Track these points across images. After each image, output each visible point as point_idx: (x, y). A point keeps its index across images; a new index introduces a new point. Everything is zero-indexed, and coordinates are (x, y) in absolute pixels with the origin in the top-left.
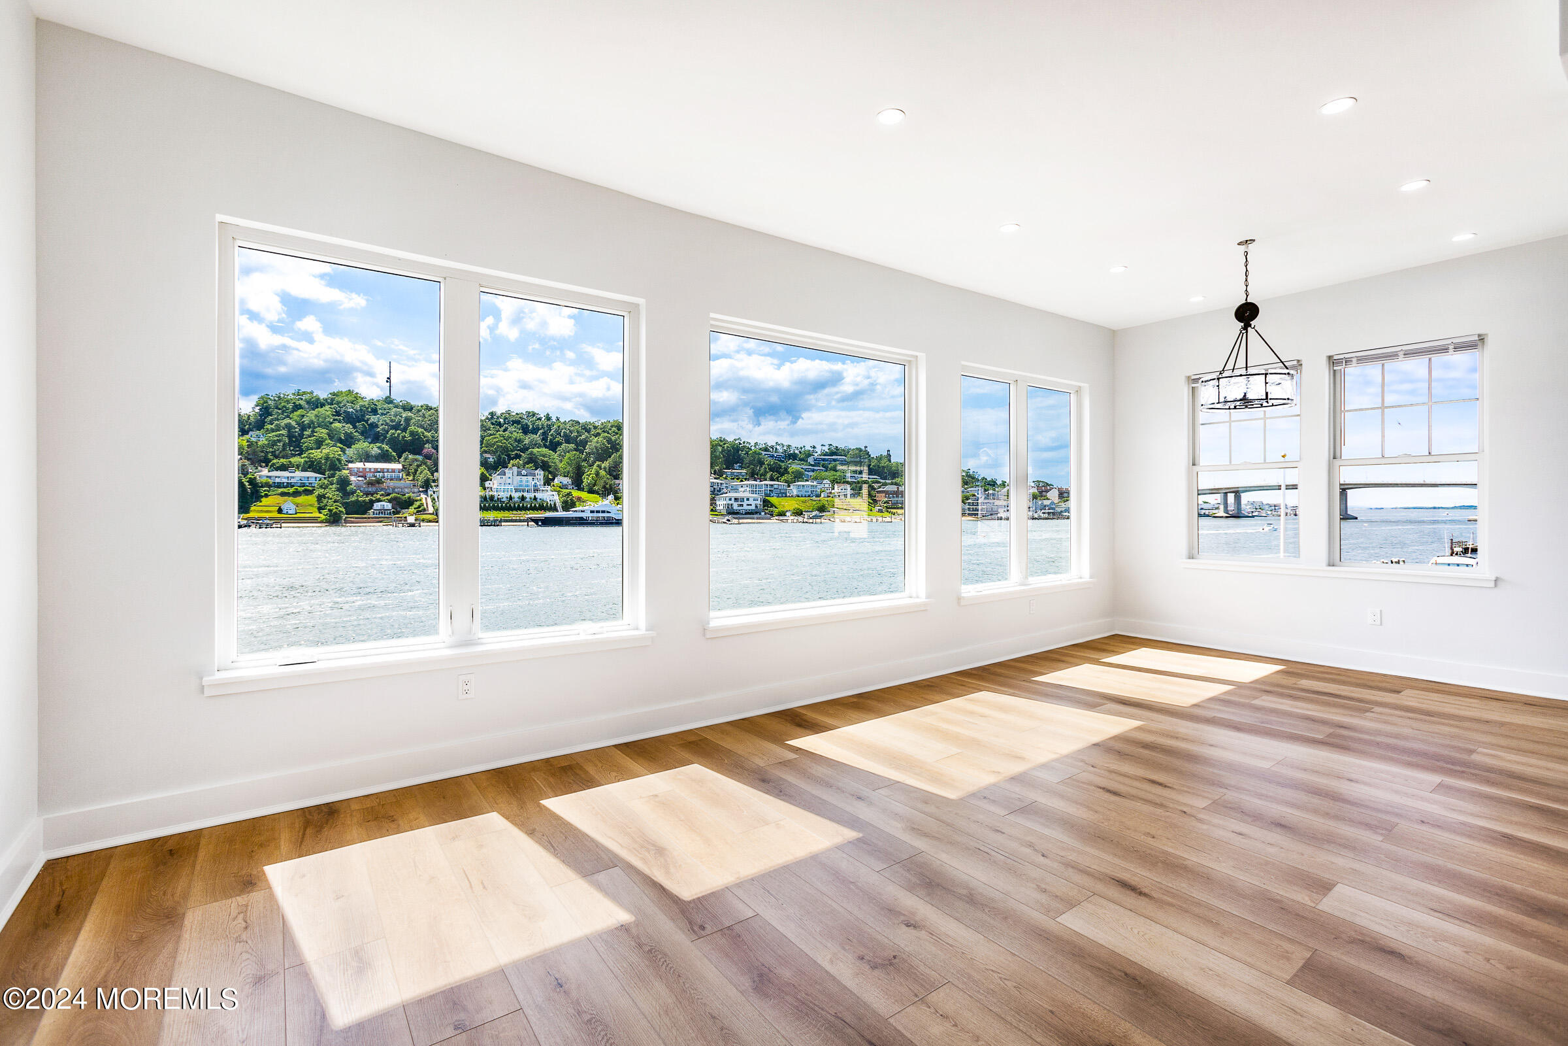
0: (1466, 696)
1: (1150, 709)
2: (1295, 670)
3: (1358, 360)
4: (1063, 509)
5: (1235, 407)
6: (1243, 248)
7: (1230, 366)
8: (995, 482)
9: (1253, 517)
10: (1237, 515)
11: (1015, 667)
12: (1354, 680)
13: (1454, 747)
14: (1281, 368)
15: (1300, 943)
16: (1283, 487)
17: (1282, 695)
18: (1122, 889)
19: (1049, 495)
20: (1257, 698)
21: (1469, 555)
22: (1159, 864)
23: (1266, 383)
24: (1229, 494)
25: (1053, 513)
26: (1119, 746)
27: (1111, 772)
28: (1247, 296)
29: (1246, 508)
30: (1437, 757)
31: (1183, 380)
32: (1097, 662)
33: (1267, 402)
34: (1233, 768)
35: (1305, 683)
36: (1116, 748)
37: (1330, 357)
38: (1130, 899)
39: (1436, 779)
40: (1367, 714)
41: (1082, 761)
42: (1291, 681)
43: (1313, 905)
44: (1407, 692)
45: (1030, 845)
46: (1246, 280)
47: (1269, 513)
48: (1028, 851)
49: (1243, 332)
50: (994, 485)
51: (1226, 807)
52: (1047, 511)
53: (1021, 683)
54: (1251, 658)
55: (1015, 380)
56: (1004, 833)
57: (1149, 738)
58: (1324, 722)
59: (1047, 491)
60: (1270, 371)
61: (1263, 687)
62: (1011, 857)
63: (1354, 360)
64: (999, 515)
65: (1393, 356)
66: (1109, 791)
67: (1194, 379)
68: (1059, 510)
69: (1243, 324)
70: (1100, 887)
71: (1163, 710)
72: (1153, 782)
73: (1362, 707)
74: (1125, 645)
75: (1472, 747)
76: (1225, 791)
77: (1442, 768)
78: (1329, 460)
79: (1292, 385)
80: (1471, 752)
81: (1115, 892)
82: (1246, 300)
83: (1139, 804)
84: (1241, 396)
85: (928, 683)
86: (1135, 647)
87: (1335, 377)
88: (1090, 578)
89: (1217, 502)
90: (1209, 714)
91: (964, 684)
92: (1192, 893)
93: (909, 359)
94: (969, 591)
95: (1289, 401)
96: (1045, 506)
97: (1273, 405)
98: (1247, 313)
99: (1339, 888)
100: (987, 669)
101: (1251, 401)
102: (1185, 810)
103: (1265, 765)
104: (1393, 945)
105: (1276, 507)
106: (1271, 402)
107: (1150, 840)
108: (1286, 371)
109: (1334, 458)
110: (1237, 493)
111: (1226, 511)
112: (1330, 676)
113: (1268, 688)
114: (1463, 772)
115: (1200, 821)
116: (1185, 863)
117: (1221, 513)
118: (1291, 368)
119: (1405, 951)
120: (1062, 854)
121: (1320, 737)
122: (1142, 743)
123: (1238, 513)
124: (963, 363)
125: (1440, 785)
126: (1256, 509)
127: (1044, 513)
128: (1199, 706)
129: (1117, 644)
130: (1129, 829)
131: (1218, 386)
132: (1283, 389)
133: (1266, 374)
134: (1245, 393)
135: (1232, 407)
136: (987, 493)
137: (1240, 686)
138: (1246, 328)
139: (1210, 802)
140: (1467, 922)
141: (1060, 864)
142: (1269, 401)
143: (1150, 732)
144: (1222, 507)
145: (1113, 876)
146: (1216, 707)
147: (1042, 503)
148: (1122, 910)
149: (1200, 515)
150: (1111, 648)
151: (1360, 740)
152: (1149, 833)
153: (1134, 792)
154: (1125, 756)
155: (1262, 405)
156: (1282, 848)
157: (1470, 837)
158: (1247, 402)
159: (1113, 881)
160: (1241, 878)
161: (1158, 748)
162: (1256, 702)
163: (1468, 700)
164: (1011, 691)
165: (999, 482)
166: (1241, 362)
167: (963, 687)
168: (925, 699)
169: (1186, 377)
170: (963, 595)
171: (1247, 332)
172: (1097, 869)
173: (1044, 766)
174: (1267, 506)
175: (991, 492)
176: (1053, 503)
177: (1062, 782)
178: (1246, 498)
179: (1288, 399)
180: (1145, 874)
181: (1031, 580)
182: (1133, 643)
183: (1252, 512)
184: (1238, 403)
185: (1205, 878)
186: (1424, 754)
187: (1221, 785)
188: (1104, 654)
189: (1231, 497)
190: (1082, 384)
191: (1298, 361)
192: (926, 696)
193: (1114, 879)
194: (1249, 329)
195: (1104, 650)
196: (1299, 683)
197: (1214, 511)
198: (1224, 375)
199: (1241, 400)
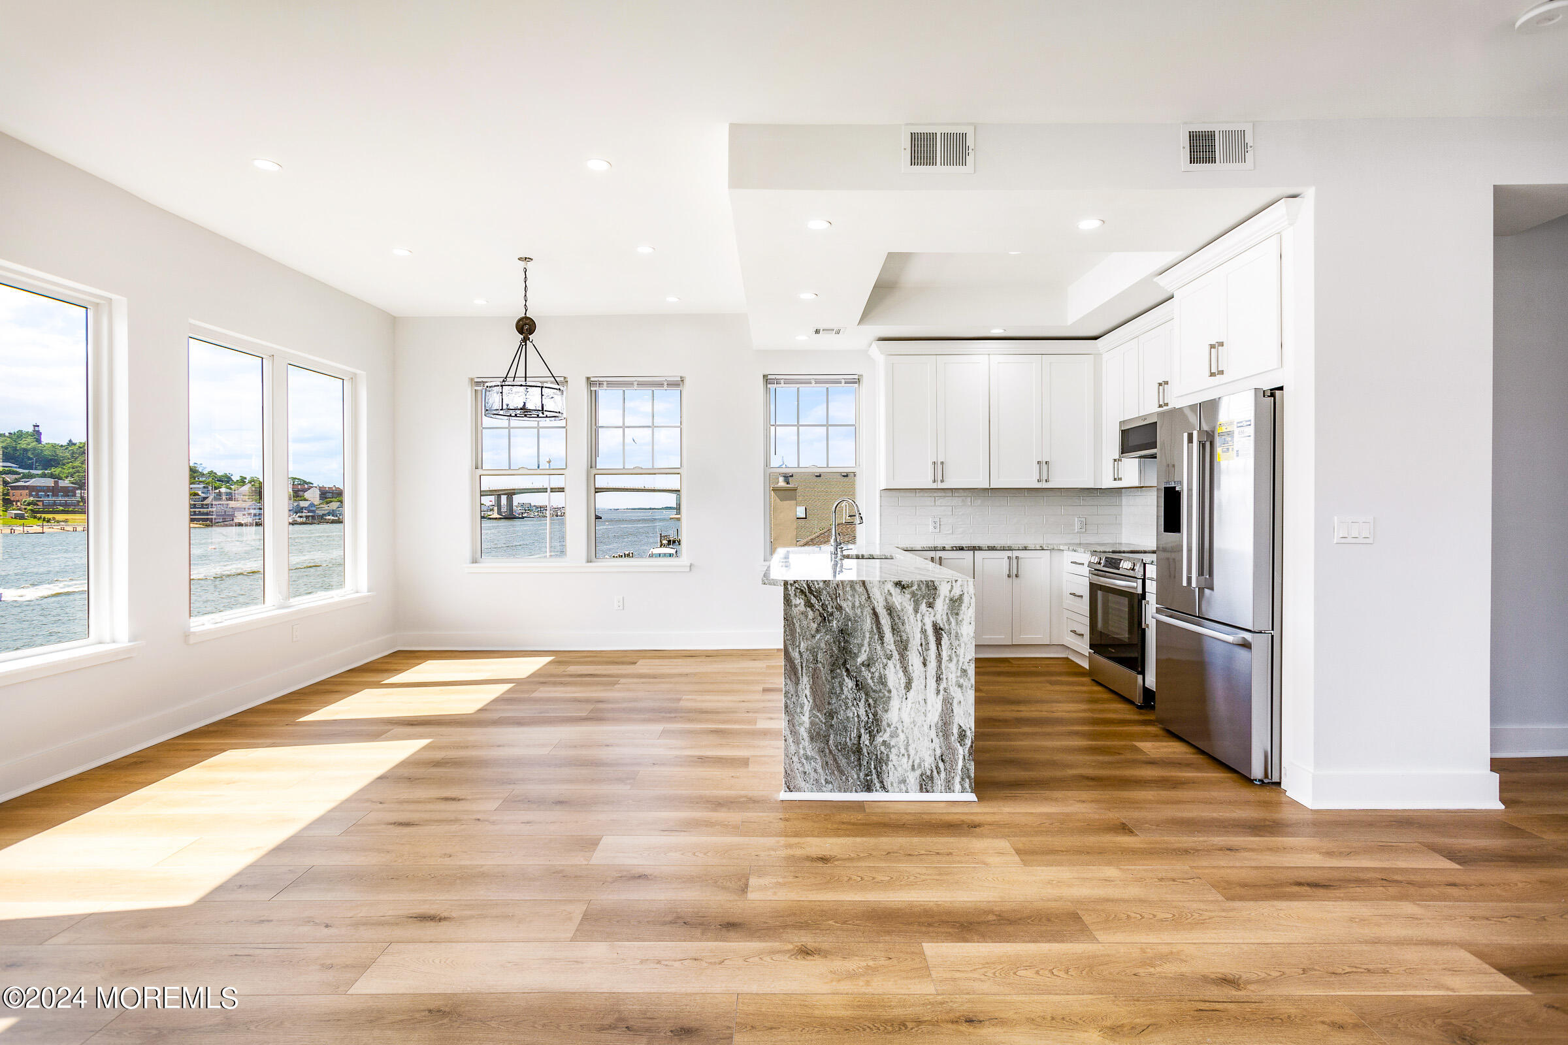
0: (675, 657)
1: (438, 725)
2: (563, 658)
3: (608, 384)
4: (327, 512)
5: (516, 415)
6: (522, 264)
7: (512, 374)
8: (230, 478)
9: (523, 518)
10: (510, 516)
11: (274, 712)
12: (604, 659)
13: (669, 699)
14: (552, 383)
15: (579, 901)
16: (549, 490)
17: (555, 684)
18: (423, 924)
19: (307, 495)
20: (535, 691)
21: (671, 546)
22: (458, 881)
23: (542, 395)
24: (502, 496)
25: (312, 516)
26: (406, 772)
27: (401, 802)
28: (526, 310)
29: (517, 510)
30: (660, 710)
31: (466, 382)
32: (379, 685)
33: (543, 413)
34: (519, 762)
35: (572, 669)
36: (406, 775)
37: (588, 378)
38: (431, 930)
39: (659, 727)
40: (616, 686)
41: (367, 800)
42: (560, 669)
43: (586, 863)
44: (641, 662)
45: (309, 921)
46: (525, 296)
47: (536, 514)
48: (305, 929)
49: (523, 344)
50: (228, 482)
51: (515, 801)
52: (304, 514)
53: (283, 728)
54: (528, 654)
55: (270, 354)
56: (271, 921)
57: (439, 755)
58: (587, 701)
59: (305, 490)
60: (545, 385)
61: (539, 679)
62: (283, 946)
63: (605, 383)
64: (236, 521)
65: (631, 384)
66: (401, 824)
67: (477, 382)
68: (320, 512)
69: (522, 337)
70: (398, 932)
71: (451, 722)
72: (446, 799)
73: (611, 681)
74: (408, 661)
75: (678, 696)
76: (511, 787)
77: (663, 717)
78: (588, 469)
79: (562, 400)
80: (680, 700)
81: (416, 930)
82: (525, 314)
83: (433, 827)
84: (521, 406)
85: (135, 760)
86: (416, 661)
87: (594, 398)
88: (368, 592)
89: (491, 503)
90: (495, 716)
91: (198, 747)
92: (489, 896)
93: (98, 301)
94: (202, 624)
95: (560, 415)
96: (302, 508)
97: (547, 417)
98: (526, 327)
99: (604, 840)
100: (233, 721)
101: (530, 410)
102: (479, 818)
103: (544, 751)
104: (641, 870)
105: (542, 509)
106: (546, 413)
107: (447, 861)
108: (557, 387)
109: (591, 467)
110: (510, 494)
111: (499, 512)
112: (589, 659)
113: (542, 680)
114: (675, 717)
115: (493, 823)
116: (481, 870)
117: (496, 515)
118: (560, 383)
119: (648, 871)
120: (350, 915)
121: (584, 714)
122: (432, 762)
123: (510, 514)
124: (192, 321)
125: (663, 732)
126: (526, 510)
127: (301, 517)
128: (486, 710)
129: (400, 661)
130: (425, 857)
131: (502, 393)
132: (555, 403)
133: (542, 387)
134: (525, 403)
135: (513, 415)
136: (217, 491)
137: (518, 682)
138: (525, 340)
139: (501, 801)
140: (682, 831)
141: (349, 928)
142: (545, 412)
143: (441, 748)
144: (496, 508)
145: (412, 914)
146: (501, 707)
147: (298, 505)
148: (422, 945)
149: (482, 517)
150: (395, 667)
151: (613, 710)
152: (445, 854)
153: (426, 816)
154: (417, 781)
155: (538, 415)
156: (561, 823)
157: (681, 766)
158: (527, 412)
159: (411, 919)
160: (531, 863)
161: (448, 763)
162: (536, 695)
163: (675, 660)
164: (269, 741)
165: (235, 478)
166: (521, 373)
167: (196, 753)
168: (131, 783)
169: (469, 378)
170: (192, 630)
171: (526, 345)
172: (393, 914)
173: (321, 821)
174: (534, 508)
175: (223, 490)
176: (312, 505)
177: (346, 832)
178: (517, 499)
179: (559, 412)
180: (444, 898)
181: (293, 601)
182: (417, 658)
183: (522, 513)
184: (518, 412)
185: (498, 877)
186: (653, 710)
187: (510, 782)
188: (386, 675)
189: (504, 499)
190: (358, 372)
191: (565, 378)
192: (131, 779)
193: (411, 917)
194: (528, 342)
195: (386, 671)
196: (568, 669)
197: (489, 513)
198: (507, 383)
199: (521, 409)
